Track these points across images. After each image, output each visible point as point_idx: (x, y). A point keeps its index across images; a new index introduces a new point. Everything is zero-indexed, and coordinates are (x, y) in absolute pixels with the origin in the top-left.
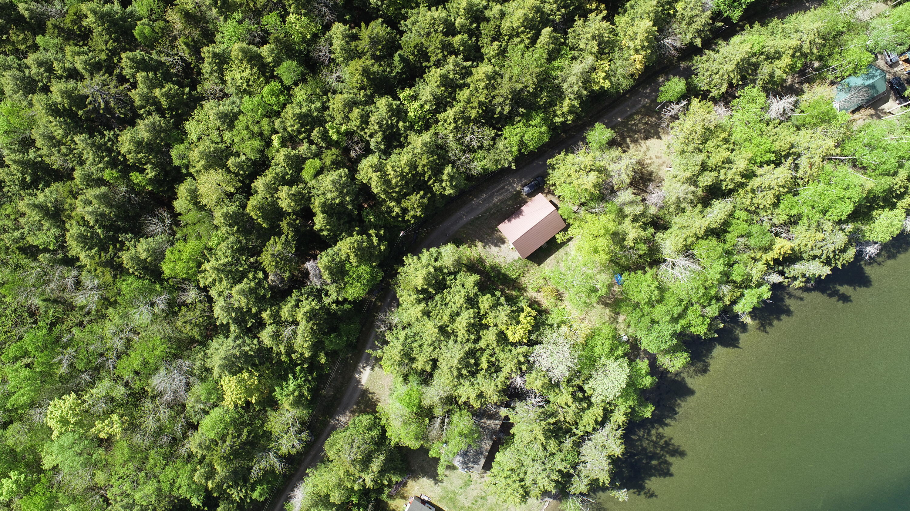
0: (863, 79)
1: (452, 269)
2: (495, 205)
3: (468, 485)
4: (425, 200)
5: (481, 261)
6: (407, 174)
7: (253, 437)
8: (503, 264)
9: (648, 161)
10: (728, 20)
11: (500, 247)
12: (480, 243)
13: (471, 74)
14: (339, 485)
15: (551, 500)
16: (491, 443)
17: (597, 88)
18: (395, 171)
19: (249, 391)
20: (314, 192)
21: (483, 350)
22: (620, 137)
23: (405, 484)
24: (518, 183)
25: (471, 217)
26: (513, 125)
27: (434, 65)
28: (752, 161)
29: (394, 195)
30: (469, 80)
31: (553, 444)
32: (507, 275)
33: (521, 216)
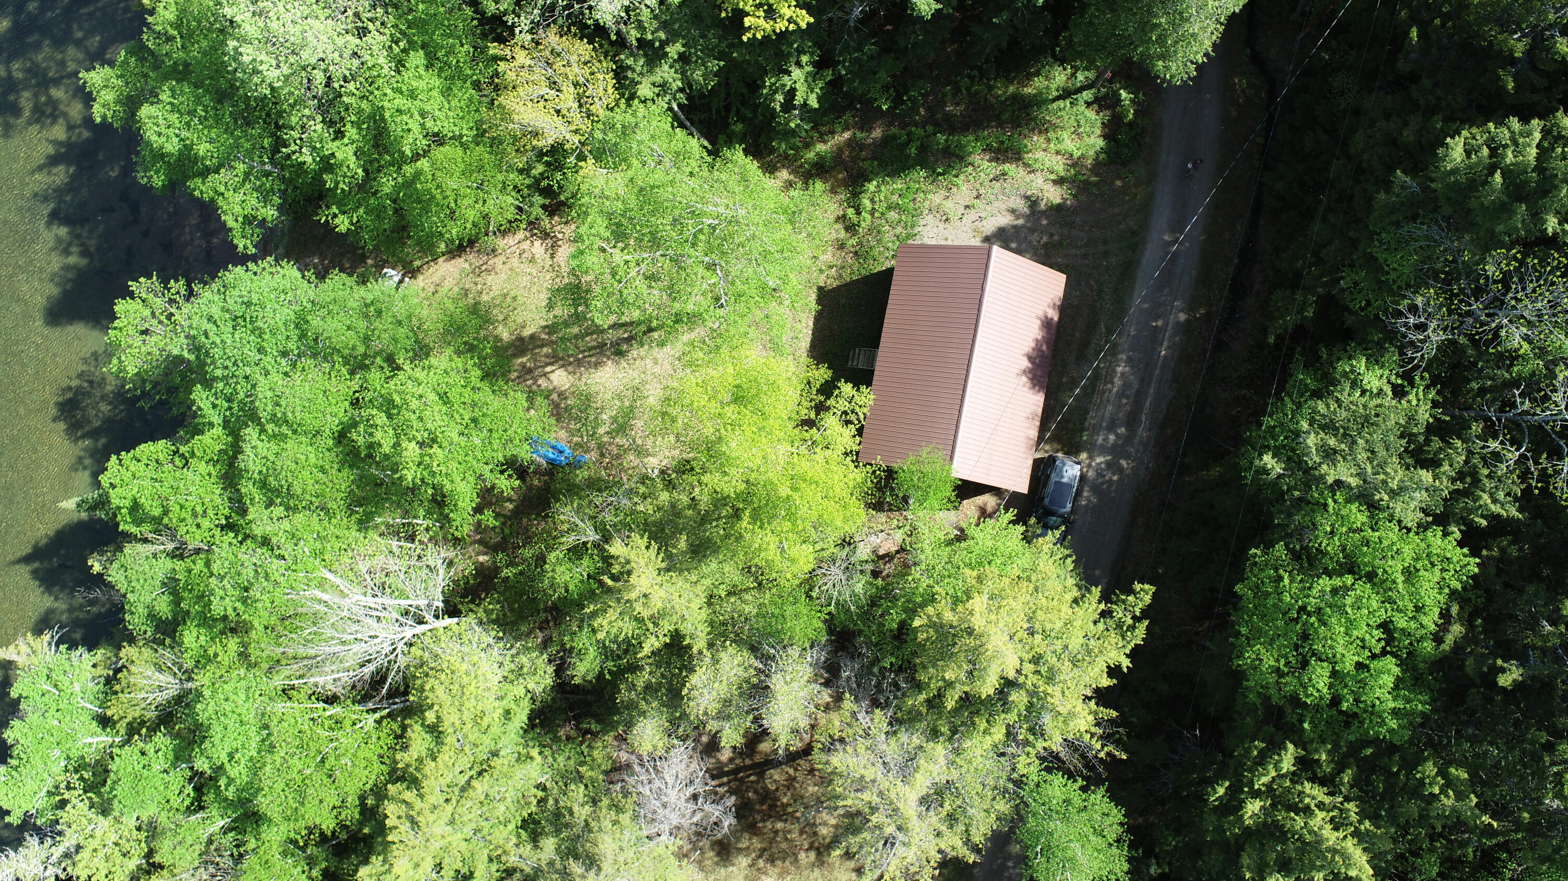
2: (1114, 351)
5: (1008, 153)
8: (936, 198)
12: (1058, 201)
24: (1100, 474)
25: (1151, 255)
26: (1453, 595)
32: (895, 173)
33: (1025, 364)
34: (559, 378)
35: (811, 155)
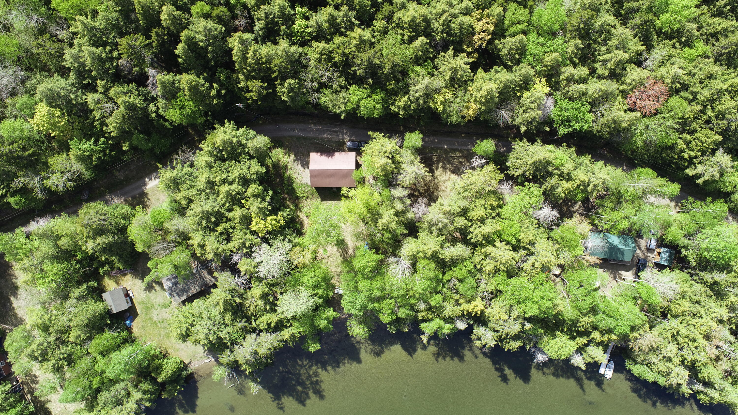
0: (620, 243)
1: (251, 152)
2: (322, 139)
3: (166, 307)
4: (265, 92)
5: (285, 168)
6: (263, 63)
7: (35, 159)
8: (298, 181)
9: (443, 188)
10: (554, 131)
11: (304, 169)
12: (293, 156)
13: (352, 30)
14: (73, 236)
15: (213, 360)
16: (198, 290)
17: (432, 106)
18: (255, 55)
19: (54, 126)
20: (191, 27)
21: (229, 220)
22: (437, 158)
23: (125, 275)
24: (348, 136)
25: (301, 134)
26: (360, 88)
27: (334, 6)
28: (499, 234)
29: (245, 71)
30: (348, 33)
31: (228, 317)
32: (295, 191)
33: (330, 158)
34: (351, 251)
35: (294, 208)
